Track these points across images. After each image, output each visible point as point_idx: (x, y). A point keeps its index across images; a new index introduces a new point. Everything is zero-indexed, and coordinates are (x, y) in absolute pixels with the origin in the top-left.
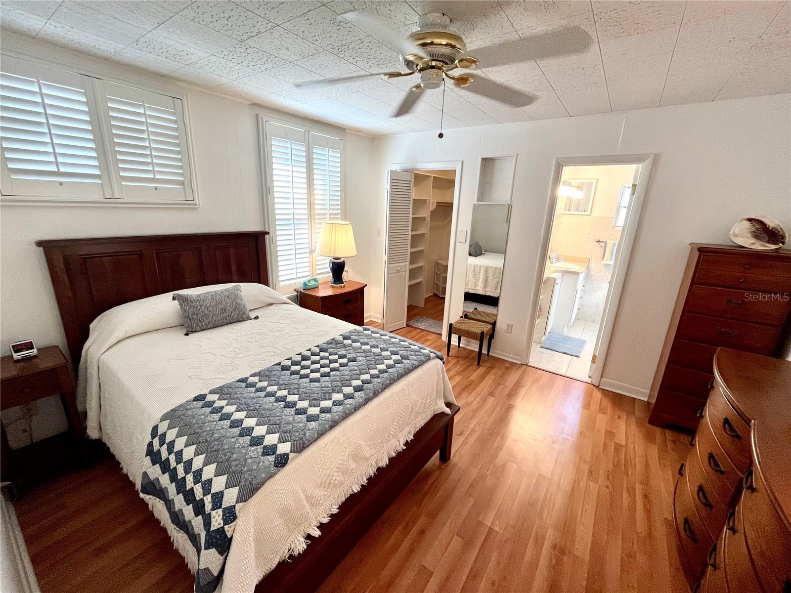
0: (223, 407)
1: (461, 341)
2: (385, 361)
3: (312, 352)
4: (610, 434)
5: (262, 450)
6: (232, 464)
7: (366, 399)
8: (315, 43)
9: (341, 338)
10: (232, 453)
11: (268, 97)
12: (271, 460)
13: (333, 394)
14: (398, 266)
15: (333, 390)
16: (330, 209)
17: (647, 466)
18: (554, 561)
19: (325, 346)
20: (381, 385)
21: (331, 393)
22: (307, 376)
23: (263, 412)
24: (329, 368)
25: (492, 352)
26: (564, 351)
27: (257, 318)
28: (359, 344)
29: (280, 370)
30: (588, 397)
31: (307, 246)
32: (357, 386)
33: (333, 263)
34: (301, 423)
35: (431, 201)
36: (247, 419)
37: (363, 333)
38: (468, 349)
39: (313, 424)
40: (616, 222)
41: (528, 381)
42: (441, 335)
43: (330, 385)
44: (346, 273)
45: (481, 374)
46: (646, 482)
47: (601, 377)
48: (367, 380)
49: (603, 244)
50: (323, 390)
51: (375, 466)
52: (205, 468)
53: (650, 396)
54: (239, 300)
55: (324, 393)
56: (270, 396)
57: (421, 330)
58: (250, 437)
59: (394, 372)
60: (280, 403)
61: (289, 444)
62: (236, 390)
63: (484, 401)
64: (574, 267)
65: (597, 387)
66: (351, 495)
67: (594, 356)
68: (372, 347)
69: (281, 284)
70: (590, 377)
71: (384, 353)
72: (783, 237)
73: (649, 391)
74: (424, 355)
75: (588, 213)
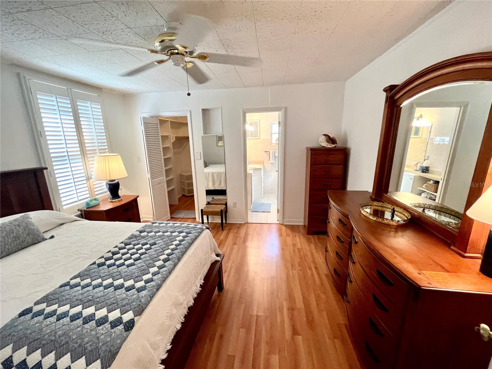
0: (56, 310)
1: (209, 219)
2: (176, 238)
3: (119, 248)
4: (294, 245)
5: (109, 325)
6: (86, 346)
7: (174, 264)
8: (84, 26)
9: (138, 233)
10: (83, 339)
11: (30, 60)
12: (121, 328)
13: (149, 269)
14: (159, 180)
15: (148, 267)
16: (99, 146)
17: (312, 254)
18: (290, 316)
19: (128, 241)
20: (181, 253)
21: (147, 269)
22: (123, 264)
23: (98, 300)
24: (138, 254)
25: (228, 221)
26: (263, 211)
27: (52, 237)
28: (153, 234)
29: (97, 267)
30: (280, 230)
31: (84, 175)
32: (165, 259)
33: (109, 185)
34: (134, 295)
35: (171, 136)
36: (85, 310)
37: (153, 226)
38: (214, 223)
39: (144, 293)
40: (271, 141)
41: (251, 231)
42: (196, 218)
43: (145, 265)
44: (121, 190)
45: (225, 234)
46: (314, 262)
47: (283, 219)
48: (170, 253)
49: (268, 153)
50: (140, 269)
51: (187, 306)
52: (58, 362)
53: (304, 222)
54: (32, 226)
55: (143, 271)
56: (98, 287)
57: (181, 219)
58: (94, 321)
59: (186, 243)
60: (110, 288)
61: (131, 312)
62: (63, 294)
63: (232, 249)
64: (258, 166)
65: (282, 224)
66: (176, 332)
67: (278, 209)
68: (164, 232)
69: (64, 207)
70: (278, 221)
71: (174, 234)
72: (336, 141)
73: (303, 220)
74: (200, 228)
75: (259, 138)
